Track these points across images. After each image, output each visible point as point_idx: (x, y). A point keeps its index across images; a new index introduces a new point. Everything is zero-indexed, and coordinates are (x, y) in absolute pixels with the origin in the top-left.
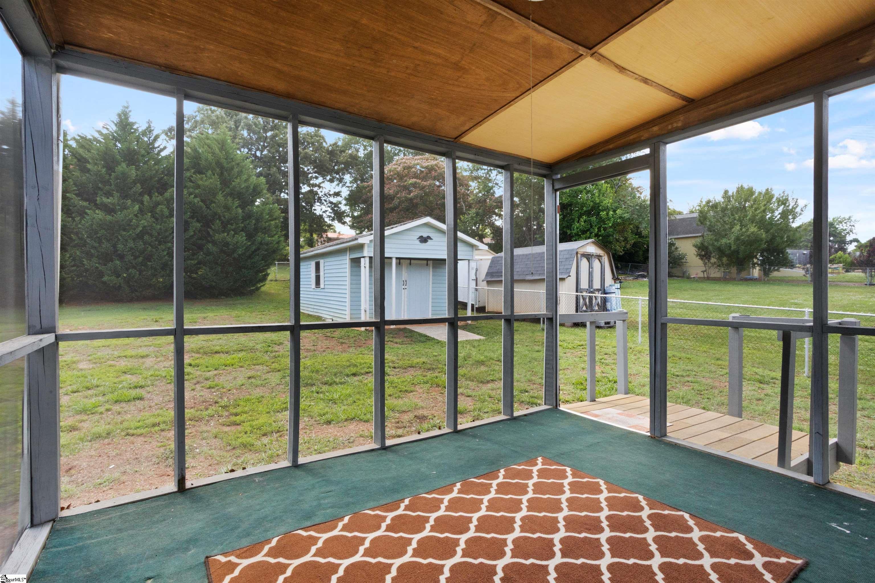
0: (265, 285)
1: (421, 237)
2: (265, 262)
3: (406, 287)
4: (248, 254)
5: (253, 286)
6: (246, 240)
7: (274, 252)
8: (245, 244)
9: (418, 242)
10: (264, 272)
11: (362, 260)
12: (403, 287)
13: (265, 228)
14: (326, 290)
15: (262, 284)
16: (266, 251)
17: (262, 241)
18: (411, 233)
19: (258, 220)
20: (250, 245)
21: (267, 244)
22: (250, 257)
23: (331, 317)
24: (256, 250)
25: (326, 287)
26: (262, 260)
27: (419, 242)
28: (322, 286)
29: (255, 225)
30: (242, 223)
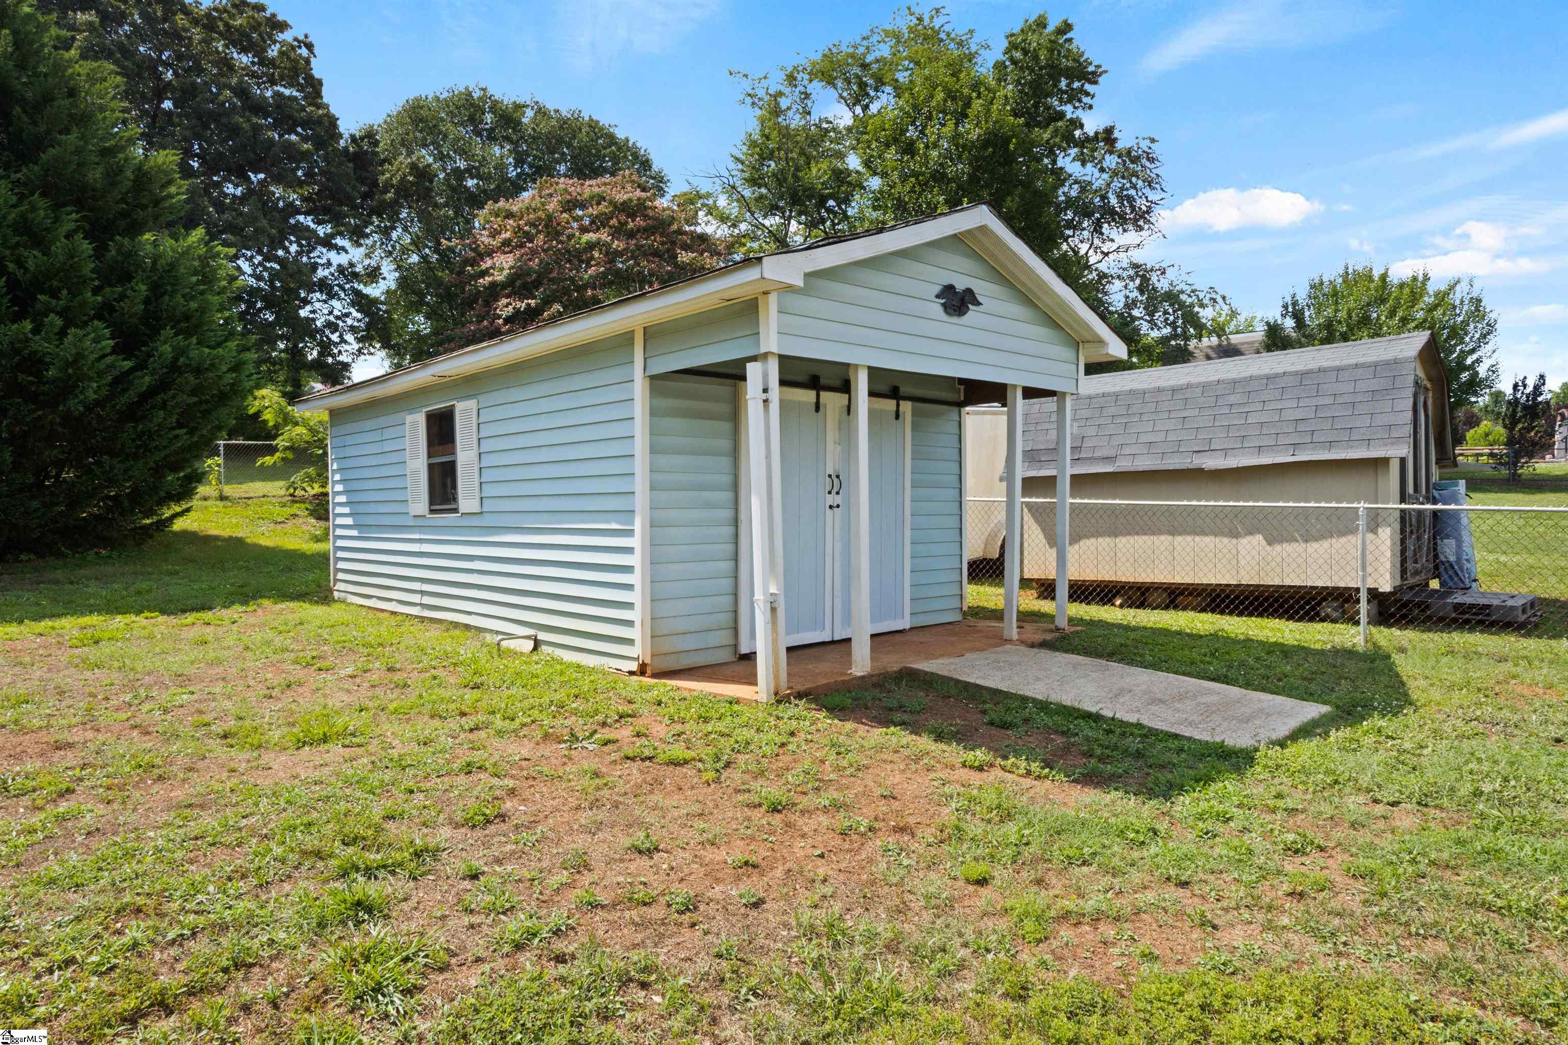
0: (188, 510)
1: (948, 291)
2: (191, 432)
3: (838, 500)
4: (124, 400)
5: (149, 513)
6: (115, 351)
7: (223, 398)
8: (111, 366)
9: (936, 309)
10: (182, 468)
11: (753, 370)
12: (831, 499)
13: (187, 317)
14: (487, 521)
15: (178, 509)
16: (193, 393)
17: (175, 359)
18: (917, 267)
19: (157, 290)
20: (132, 370)
21: (198, 371)
22: (133, 414)
23: (531, 632)
24: (151, 392)
25: (489, 506)
26: (180, 425)
27: (940, 309)
28: (467, 502)
29: (147, 301)
30: (96, 291)
